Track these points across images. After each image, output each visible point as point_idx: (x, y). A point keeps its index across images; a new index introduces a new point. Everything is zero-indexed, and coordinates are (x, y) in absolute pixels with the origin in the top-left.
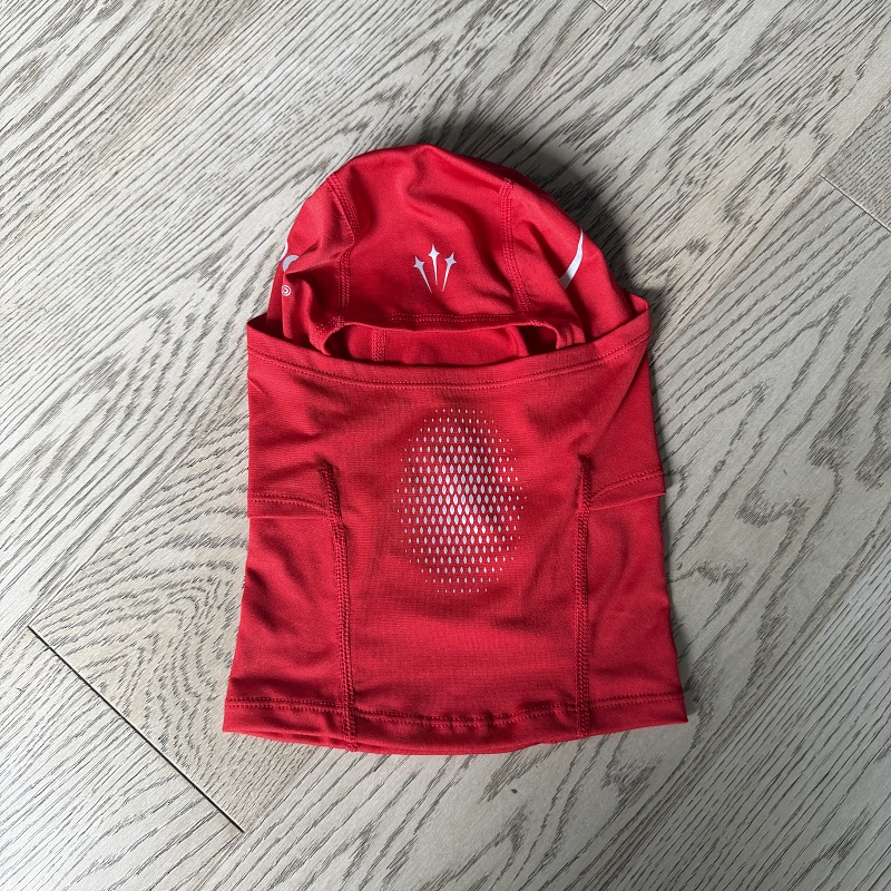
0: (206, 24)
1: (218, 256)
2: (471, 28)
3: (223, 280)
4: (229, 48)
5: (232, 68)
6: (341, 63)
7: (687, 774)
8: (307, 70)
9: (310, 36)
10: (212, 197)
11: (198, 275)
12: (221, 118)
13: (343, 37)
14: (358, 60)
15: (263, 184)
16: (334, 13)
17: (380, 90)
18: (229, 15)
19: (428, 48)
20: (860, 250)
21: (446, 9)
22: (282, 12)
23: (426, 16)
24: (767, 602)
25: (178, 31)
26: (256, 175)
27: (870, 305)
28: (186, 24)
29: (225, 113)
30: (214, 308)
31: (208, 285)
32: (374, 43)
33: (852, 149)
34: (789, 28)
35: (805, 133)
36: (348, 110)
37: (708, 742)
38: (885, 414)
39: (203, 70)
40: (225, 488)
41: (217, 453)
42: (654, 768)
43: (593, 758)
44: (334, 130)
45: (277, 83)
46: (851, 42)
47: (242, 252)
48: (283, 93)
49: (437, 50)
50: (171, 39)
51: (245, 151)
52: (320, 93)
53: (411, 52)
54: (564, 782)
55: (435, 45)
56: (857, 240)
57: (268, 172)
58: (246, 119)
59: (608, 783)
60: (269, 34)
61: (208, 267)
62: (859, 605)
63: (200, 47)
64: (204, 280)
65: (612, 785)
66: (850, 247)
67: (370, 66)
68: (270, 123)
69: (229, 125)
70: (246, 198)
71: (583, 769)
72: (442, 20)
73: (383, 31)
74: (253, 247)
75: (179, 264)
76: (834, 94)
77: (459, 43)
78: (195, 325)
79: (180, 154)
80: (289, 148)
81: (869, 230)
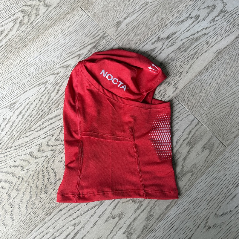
0: (21, 44)
1: (14, 103)
2: (89, 52)
3: (15, 110)
4: (26, 50)
5: (26, 55)
6: (55, 57)
8: (45, 58)
9: (48, 49)
10: (15, 88)
11: (8, 108)
12: (21, 68)
13: (56, 50)
14: (59, 57)
15: (30, 86)
16: (55, 44)
17: (64, 65)
18: (28, 42)
19: (78, 56)
20: (182, 117)
21: (84, 46)
22: (42, 43)
23: (78, 47)
24: (149, 210)
25: (14, 45)
26: (28, 83)
27: (184, 132)
28: (16, 43)
29: (23, 67)
30: (11, 117)
31: (11, 111)
32: (64, 53)
33: (183, 91)
34: (170, 59)
35: (171, 86)
36: (55, 69)
38: (185, 161)
39: (19, 55)
40: (6, 166)
41: (5, 156)
44: (50, 74)
45: (37, 60)
46: (186, 64)
47: (21, 103)
48: (38, 63)
49: (80, 56)
50: (12, 46)
51: (26, 77)
52: (48, 64)
53: (73, 56)
55: (80, 55)
56: (182, 115)
57: (31, 83)
58: (28, 69)
60: (37, 48)
61: (12, 106)
62: (174, 213)
63: (19, 49)
64: (10, 109)
66: (180, 116)
67: (62, 58)
68: (34, 70)
69: (23, 70)
70: (24, 89)
72: (82, 49)
73: (67, 50)
74: (24, 101)
75: (4, 104)
76: (180, 77)
77: (86, 55)
78: (5, 121)
79: (9, 76)
80: (38, 77)
81: (185, 112)
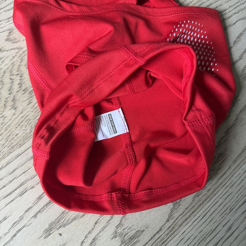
7: (162, 236)
37: (177, 219)
42: (143, 231)
43: (109, 221)
54: (90, 233)
59: (115, 237)
65: (118, 238)
71: (102, 227)
